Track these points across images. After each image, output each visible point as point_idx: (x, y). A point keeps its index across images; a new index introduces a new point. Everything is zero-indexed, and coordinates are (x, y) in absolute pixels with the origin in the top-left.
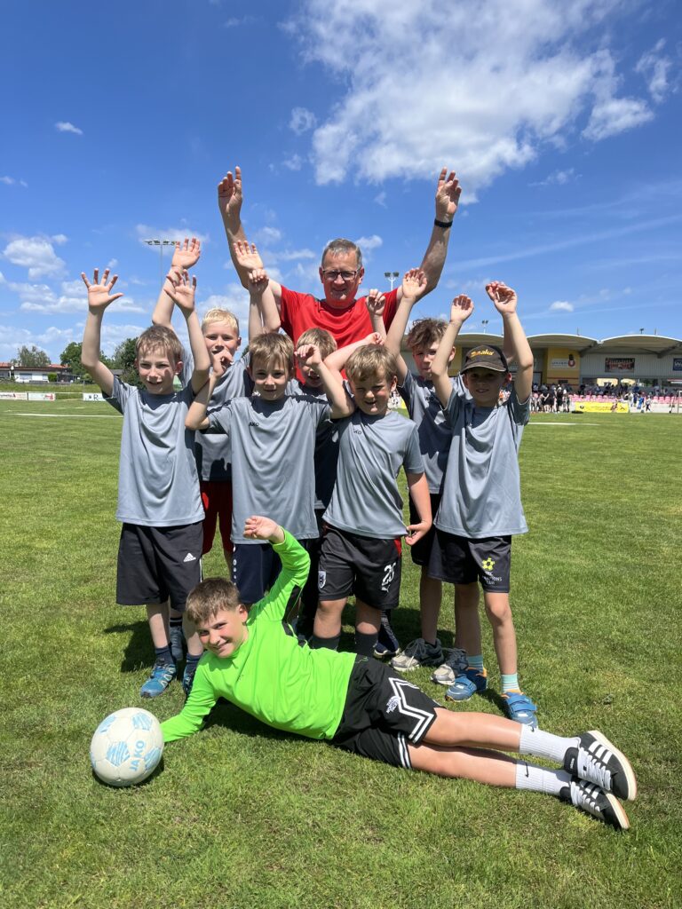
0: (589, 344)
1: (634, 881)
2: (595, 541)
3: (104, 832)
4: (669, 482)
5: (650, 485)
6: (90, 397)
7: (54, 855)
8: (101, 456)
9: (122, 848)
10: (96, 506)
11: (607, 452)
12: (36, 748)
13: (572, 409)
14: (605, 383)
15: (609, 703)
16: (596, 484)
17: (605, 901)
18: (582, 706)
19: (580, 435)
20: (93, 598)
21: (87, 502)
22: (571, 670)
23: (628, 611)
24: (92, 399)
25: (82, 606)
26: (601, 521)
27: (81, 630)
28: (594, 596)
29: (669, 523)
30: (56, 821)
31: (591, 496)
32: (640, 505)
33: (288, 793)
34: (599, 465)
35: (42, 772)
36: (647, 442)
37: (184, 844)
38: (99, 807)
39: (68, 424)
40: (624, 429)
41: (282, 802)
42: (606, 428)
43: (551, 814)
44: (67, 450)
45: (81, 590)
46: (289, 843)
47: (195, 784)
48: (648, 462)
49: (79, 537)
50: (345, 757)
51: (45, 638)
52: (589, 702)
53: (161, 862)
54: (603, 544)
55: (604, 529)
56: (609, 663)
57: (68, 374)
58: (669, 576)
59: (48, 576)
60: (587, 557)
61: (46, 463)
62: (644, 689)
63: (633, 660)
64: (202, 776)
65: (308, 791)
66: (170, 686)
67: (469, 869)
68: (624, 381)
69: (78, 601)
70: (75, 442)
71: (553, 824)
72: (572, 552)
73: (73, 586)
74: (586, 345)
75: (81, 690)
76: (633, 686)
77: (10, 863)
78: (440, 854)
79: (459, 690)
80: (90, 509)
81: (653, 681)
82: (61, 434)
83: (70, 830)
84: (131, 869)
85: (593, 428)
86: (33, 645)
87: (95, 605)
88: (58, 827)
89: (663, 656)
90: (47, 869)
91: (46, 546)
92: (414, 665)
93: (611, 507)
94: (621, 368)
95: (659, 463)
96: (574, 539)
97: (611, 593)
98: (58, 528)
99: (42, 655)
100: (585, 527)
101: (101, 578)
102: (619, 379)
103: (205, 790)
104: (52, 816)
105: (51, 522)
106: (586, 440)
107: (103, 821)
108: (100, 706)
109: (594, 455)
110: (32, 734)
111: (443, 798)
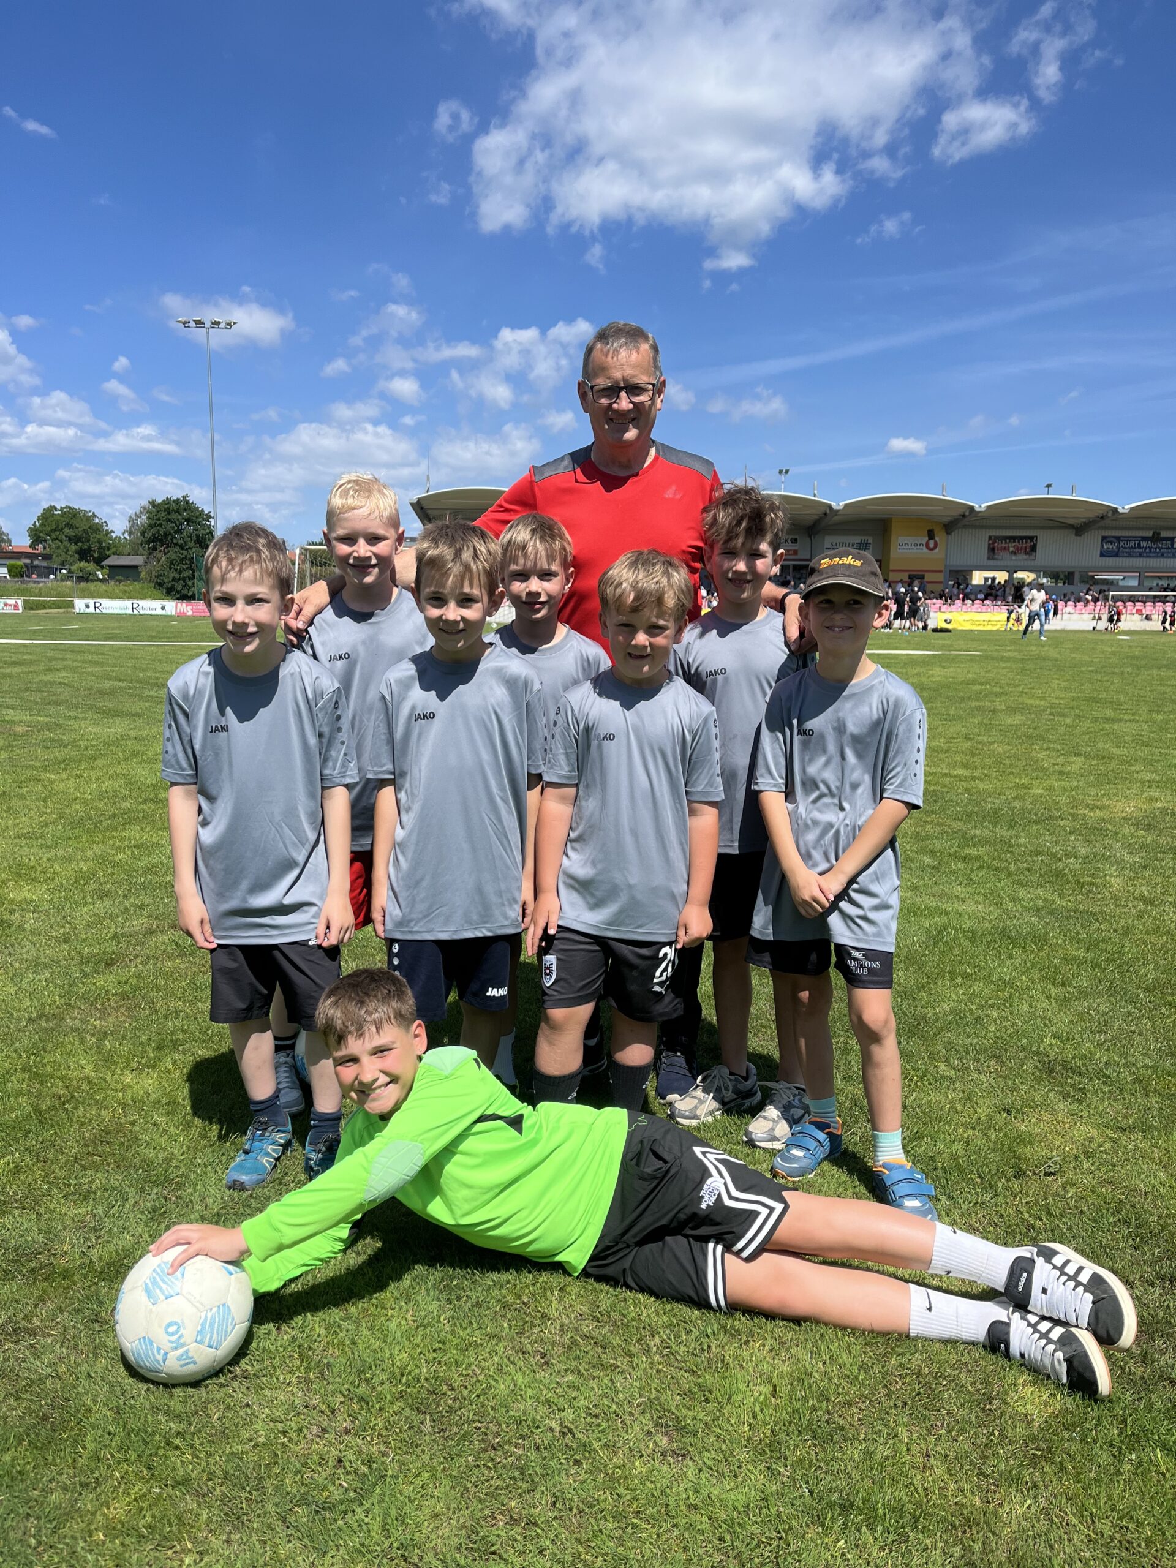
0: (961, 511)
1: (1134, 1514)
2: (997, 869)
3: (182, 1463)
4: (1106, 758)
5: (1077, 764)
6: (87, 606)
7: (94, 1514)
8: (118, 720)
9: (218, 1492)
10: (114, 816)
11: (999, 704)
12: (41, 1299)
13: (931, 625)
14: (986, 579)
15: (1054, 1174)
16: (988, 762)
17: (1088, 1555)
18: (1008, 1180)
19: (950, 671)
20: (124, 996)
21: (97, 809)
22: (983, 1113)
23: (1066, 1000)
24: (91, 610)
25: (104, 1014)
26: (1002, 832)
27: (107, 1061)
28: (1004, 972)
29: (1116, 834)
30: (91, 1446)
31: (981, 786)
32: (1063, 800)
33: (512, 1369)
34: (988, 727)
35: (58, 1346)
36: (1064, 684)
37: (333, 1478)
38: (167, 1413)
39: (51, 659)
40: (1023, 660)
41: (502, 1388)
42: (993, 658)
43: (978, 1390)
44: (53, 710)
45: (100, 981)
46: (522, 1470)
47: (343, 1360)
48: (1068, 721)
49: (88, 876)
50: (607, 1296)
51: (39, 1077)
52: (1019, 1174)
53: (292, 1519)
54: (1009, 875)
55: (1008, 846)
56: (1045, 1097)
57: (44, 564)
58: (1127, 931)
59: (38, 958)
60: (986, 898)
61: (16, 735)
62: (1108, 1146)
63: (1083, 1090)
64: (354, 1343)
65: (547, 1363)
66: (279, 1167)
67: (847, 1507)
68: (1020, 575)
69: (95, 1002)
70: (65, 693)
71: (983, 1410)
72: (958, 890)
73: (86, 975)
74: (956, 513)
75: (116, 1180)
76: (1090, 1140)
77: (11, 1534)
78: (791, 1478)
79: (796, 1159)
80: (105, 824)
81: (1123, 1130)
82: (40, 678)
83: (119, 1463)
84: (238, 1536)
85: (972, 659)
86: (19, 1093)
87: (128, 1009)
88: (96, 1457)
89: (1134, 1082)
90: (82, 1544)
91: (28, 896)
92: (711, 1113)
93: (1017, 804)
94: (1014, 553)
95: (1088, 724)
96: (961, 865)
97: (1033, 965)
98: (49, 859)
99: (38, 1111)
100: (978, 843)
101: (136, 956)
102: (1011, 572)
103: (360, 1372)
104: (81, 1435)
105: (35, 850)
106: (961, 683)
107: (177, 1442)
108: (154, 1210)
109: (978, 708)
110: (32, 1271)
111: (786, 1368)
